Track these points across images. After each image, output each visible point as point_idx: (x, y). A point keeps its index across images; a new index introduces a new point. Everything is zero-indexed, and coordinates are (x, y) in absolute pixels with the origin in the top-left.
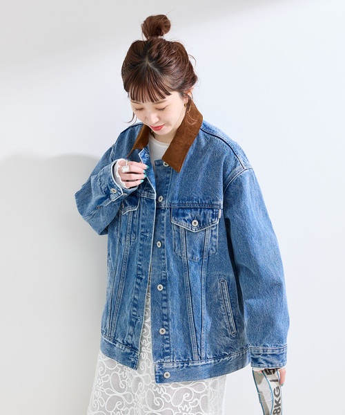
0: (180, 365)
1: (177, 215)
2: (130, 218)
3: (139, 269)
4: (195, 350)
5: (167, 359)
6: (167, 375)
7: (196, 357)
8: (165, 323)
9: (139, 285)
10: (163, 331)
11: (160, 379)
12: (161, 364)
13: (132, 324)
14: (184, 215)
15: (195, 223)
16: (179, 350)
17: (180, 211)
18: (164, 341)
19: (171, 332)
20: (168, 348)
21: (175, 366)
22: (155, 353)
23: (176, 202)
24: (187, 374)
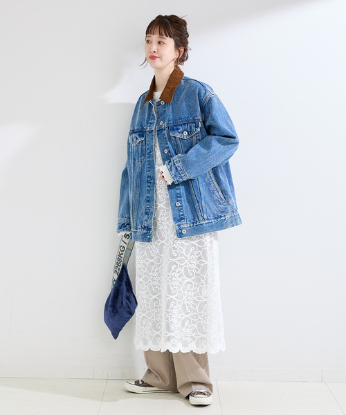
0: (192, 225)
1: (173, 130)
2: (140, 147)
3: (149, 177)
4: (199, 214)
5: (183, 222)
6: (184, 232)
7: (201, 218)
8: (179, 199)
9: (149, 187)
10: (178, 204)
11: (180, 235)
12: (179, 226)
13: (147, 213)
14: (178, 129)
15: (186, 133)
16: (189, 215)
17: (175, 127)
18: (179, 211)
19: (183, 204)
20: (182, 215)
21: (189, 225)
22: (174, 219)
23: (171, 122)
24: (197, 230)
